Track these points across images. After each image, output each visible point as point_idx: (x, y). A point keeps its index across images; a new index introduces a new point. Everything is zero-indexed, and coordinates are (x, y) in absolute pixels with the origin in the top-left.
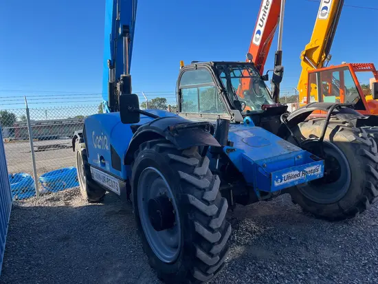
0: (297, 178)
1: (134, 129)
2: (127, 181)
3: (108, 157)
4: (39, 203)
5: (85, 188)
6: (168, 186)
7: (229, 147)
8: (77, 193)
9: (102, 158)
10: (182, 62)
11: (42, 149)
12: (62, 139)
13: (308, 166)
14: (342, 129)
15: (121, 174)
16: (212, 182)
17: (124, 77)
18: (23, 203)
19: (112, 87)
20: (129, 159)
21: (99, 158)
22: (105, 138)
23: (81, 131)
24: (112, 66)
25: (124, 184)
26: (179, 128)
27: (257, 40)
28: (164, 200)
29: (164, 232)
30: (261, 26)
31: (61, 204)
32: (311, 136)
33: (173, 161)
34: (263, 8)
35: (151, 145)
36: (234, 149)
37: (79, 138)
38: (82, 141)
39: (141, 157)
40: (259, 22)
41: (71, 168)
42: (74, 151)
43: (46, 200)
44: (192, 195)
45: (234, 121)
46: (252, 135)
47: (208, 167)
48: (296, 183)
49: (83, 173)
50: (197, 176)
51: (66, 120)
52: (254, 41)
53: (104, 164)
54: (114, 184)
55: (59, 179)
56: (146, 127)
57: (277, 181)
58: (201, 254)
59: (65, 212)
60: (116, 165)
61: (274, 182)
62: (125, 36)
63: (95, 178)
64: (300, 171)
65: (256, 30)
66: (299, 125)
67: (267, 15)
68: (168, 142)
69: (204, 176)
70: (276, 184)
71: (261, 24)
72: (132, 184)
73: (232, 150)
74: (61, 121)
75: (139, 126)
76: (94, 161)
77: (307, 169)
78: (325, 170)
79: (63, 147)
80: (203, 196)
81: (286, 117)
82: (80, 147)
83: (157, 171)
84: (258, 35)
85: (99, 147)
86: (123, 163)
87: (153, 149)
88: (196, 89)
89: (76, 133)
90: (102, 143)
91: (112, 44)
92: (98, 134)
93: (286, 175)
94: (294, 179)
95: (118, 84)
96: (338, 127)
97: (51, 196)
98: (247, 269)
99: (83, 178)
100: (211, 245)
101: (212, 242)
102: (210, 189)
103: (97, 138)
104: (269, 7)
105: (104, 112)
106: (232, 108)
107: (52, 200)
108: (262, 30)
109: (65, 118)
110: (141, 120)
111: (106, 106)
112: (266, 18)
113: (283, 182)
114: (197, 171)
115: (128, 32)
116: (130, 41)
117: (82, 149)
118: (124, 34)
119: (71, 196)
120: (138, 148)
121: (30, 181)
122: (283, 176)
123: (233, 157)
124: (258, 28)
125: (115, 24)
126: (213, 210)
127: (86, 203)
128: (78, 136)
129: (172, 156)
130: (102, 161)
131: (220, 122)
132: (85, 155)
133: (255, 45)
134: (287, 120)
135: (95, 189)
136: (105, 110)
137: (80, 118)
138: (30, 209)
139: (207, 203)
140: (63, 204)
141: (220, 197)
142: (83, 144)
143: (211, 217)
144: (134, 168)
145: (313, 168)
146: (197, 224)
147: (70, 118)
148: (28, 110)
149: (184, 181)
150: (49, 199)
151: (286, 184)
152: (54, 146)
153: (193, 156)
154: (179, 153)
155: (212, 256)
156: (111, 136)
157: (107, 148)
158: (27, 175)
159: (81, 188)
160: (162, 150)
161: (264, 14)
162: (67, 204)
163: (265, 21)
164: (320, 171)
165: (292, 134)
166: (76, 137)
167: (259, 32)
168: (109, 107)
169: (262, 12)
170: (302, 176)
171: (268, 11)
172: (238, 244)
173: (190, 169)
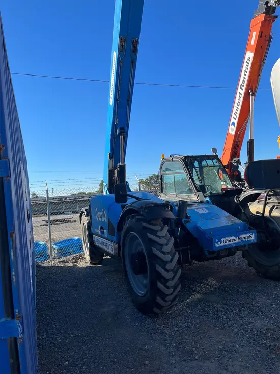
0: (234, 242)
1: (123, 207)
2: (118, 243)
3: (106, 226)
4: (54, 264)
5: (88, 253)
6: (142, 244)
7: (186, 220)
8: (82, 257)
9: (102, 228)
10: (163, 155)
11: (52, 222)
12: (66, 214)
13: (243, 234)
14: (277, 208)
15: (115, 238)
16: (169, 241)
17: (120, 166)
18: (42, 263)
19: (111, 173)
20: (120, 228)
21: (100, 227)
22: (105, 213)
23: (87, 208)
24: (111, 157)
25: (116, 246)
26: (149, 207)
27: (232, 130)
28: (140, 254)
29: (140, 276)
30: (235, 119)
31: (70, 264)
32: (257, 212)
33: (144, 228)
34: (236, 104)
35: (133, 218)
36: (190, 221)
37: (85, 213)
38: (87, 215)
39: (127, 225)
40: (233, 116)
41: (77, 238)
42: (81, 223)
43: (59, 262)
44: (155, 248)
45: (199, 201)
46: (207, 211)
47: (166, 231)
48: (234, 246)
49: (87, 240)
50: (159, 237)
51: (69, 197)
52: (230, 131)
53: (103, 232)
54: (110, 247)
55: (68, 247)
56: (130, 206)
57: (217, 243)
58: (160, 285)
59: (74, 270)
60: (111, 232)
61: (215, 244)
62: (121, 135)
63: (97, 244)
64: (236, 237)
65: (231, 123)
66: (249, 204)
67: (239, 110)
68: (141, 215)
69: (164, 237)
70: (217, 245)
71: (235, 117)
72: (121, 245)
73: (188, 222)
74: (65, 198)
75: (126, 205)
76: (96, 230)
77: (242, 236)
78: (258, 237)
79: (68, 221)
80: (161, 249)
81: (239, 198)
82: (85, 220)
83: (135, 234)
84: (233, 126)
85: (100, 220)
86: (116, 230)
87: (134, 220)
88: (172, 176)
89: (83, 209)
90: (102, 217)
91: (111, 141)
92: (99, 210)
93: (225, 239)
94: (232, 243)
95: (116, 171)
96: (274, 206)
97: (62, 259)
98: (199, 306)
99: (87, 245)
100: (167, 280)
101: (168, 278)
102: (167, 245)
103: (99, 213)
104: (241, 104)
105: (105, 194)
106: (198, 191)
107: (63, 262)
108: (236, 122)
109: (69, 195)
110: (128, 200)
111: (106, 188)
112: (238, 112)
113: (223, 244)
114: (159, 234)
115: (124, 132)
116: (126, 138)
117: (87, 222)
118: (120, 133)
119: (77, 259)
120: (125, 220)
121: (45, 248)
122: (222, 240)
123: (188, 226)
124: (233, 120)
125: (114, 127)
126: (167, 258)
127: (89, 265)
128: (85, 212)
129: (144, 224)
130: (102, 230)
131: (180, 202)
132: (89, 226)
133: (231, 135)
134: (239, 200)
135: (96, 253)
136: (105, 192)
137: (82, 194)
138: (47, 267)
139: (164, 253)
140: (71, 265)
141: (174, 251)
142: (89, 218)
143: (167, 262)
144: (122, 234)
145: (248, 235)
146: (157, 266)
147: (73, 195)
148: (47, 191)
149: (150, 239)
150: (61, 261)
151: (225, 246)
152: (60, 220)
153: (157, 224)
154: (149, 222)
155: (168, 287)
156: (108, 211)
157: (106, 220)
158: (43, 243)
159: (85, 253)
160: (138, 220)
161: (237, 110)
162: (74, 265)
163: (238, 115)
164: (253, 238)
165: (243, 211)
166: (83, 212)
167: (233, 124)
168: (108, 189)
169: (235, 108)
170: (238, 241)
171: (240, 107)
172: (198, 293)
173: (154, 232)
